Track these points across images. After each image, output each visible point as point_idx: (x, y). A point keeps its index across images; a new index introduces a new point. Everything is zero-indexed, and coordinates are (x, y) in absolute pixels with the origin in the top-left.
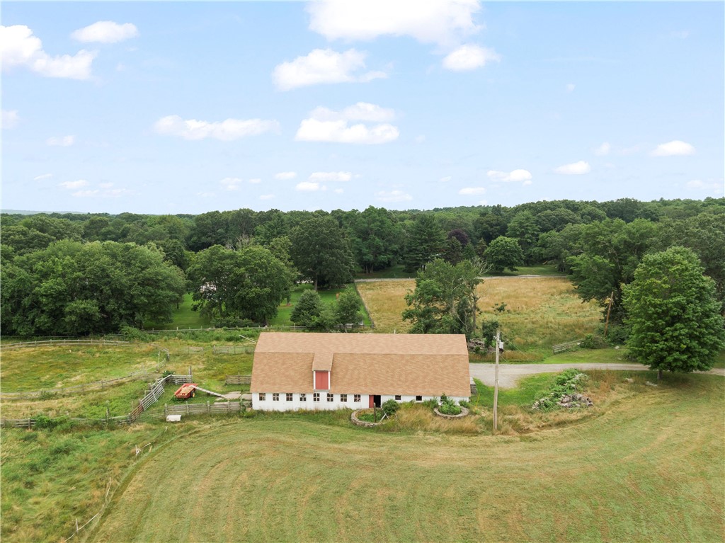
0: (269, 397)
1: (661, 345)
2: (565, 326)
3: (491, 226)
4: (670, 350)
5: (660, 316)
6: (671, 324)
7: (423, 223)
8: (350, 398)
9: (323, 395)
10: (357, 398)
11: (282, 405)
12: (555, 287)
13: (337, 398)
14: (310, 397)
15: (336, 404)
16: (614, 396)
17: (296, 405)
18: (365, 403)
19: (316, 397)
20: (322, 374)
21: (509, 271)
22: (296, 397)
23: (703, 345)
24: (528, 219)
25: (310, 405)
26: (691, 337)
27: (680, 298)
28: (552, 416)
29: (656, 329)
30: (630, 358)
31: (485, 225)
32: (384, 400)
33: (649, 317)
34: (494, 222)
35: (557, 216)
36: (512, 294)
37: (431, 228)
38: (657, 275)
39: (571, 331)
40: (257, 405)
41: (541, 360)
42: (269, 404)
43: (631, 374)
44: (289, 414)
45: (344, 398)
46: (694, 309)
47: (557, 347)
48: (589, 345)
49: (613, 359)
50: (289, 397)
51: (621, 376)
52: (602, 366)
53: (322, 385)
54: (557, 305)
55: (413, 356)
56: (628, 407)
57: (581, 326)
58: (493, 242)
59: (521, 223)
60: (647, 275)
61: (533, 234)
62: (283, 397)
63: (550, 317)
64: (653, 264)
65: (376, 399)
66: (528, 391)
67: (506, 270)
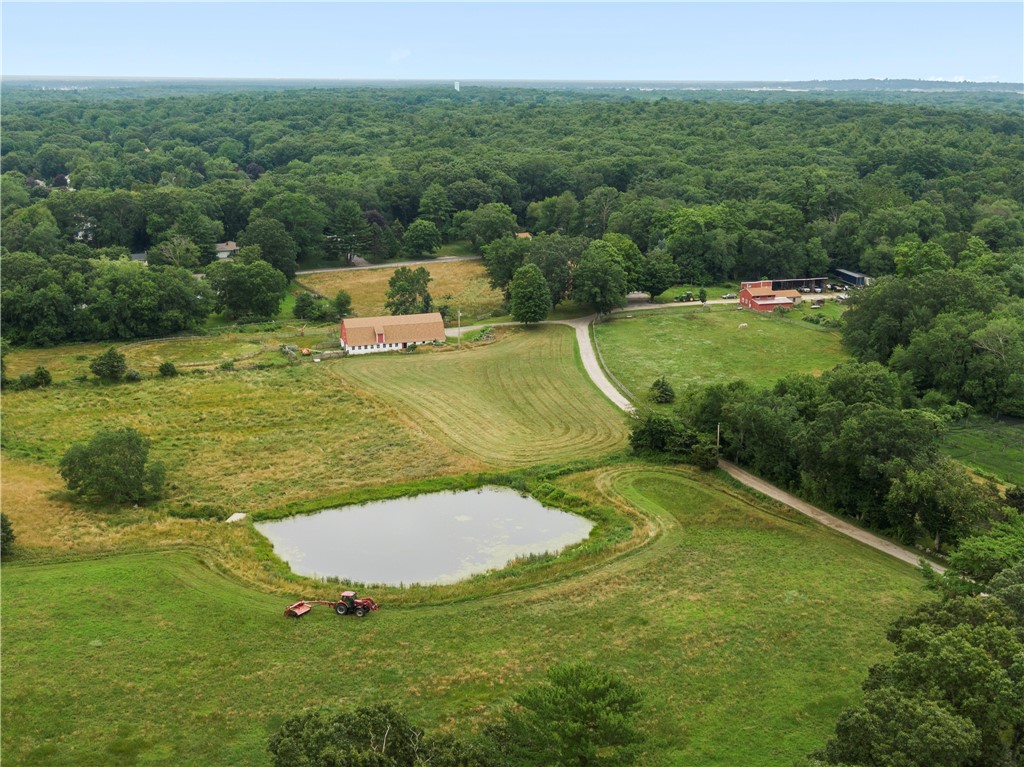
0: (356, 348)
1: (524, 311)
2: (483, 305)
3: (400, 198)
4: (528, 313)
5: (523, 297)
6: (527, 301)
7: (345, 211)
8: (394, 345)
9: (381, 345)
10: (397, 345)
11: (363, 351)
12: (472, 272)
13: (388, 346)
14: (375, 347)
15: (388, 348)
16: (505, 335)
17: (369, 350)
18: (400, 346)
19: (378, 346)
20: (381, 335)
21: (428, 254)
22: (369, 347)
23: (541, 309)
24: (440, 194)
25: (375, 350)
26: (536, 306)
27: (531, 289)
28: (480, 343)
29: (522, 303)
30: (514, 320)
31: (395, 198)
32: (409, 344)
33: (519, 298)
34: (402, 194)
35: (469, 188)
36: (441, 281)
37: (354, 215)
38: (522, 279)
39: (486, 307)
40: (351, 352)
41: (472, 324)
42: (357, 351)
43: (514, 326)
44: (366, 355)
45: (391, 345)
46: (536, 294)
47: (479, 317)
48: (496, 315)
49: (507, 321)
50: (366, 347)
51: (509, 328)
52: (501, 324)
53: (381, 340)
54: (476, 289)
55: (419, 324)
56: (510, 338)
57: (490, 304)
58: (412, 226)
59: (433, 199)
60: (518, 279)
61: (446, 211)
62: (363, 348)
63: (472, 299)
64: (520, 273)
65: (405, 345)
66: (468, 336)
67: (425, 253)
